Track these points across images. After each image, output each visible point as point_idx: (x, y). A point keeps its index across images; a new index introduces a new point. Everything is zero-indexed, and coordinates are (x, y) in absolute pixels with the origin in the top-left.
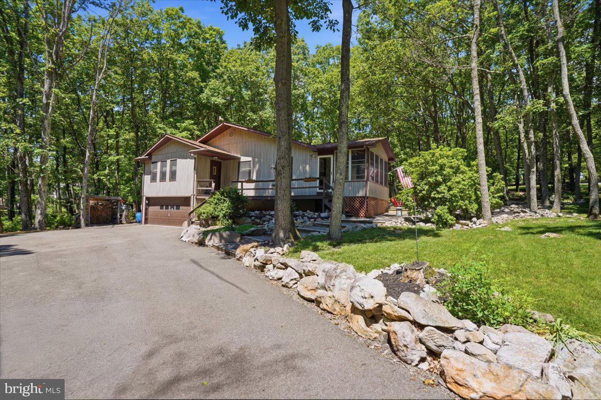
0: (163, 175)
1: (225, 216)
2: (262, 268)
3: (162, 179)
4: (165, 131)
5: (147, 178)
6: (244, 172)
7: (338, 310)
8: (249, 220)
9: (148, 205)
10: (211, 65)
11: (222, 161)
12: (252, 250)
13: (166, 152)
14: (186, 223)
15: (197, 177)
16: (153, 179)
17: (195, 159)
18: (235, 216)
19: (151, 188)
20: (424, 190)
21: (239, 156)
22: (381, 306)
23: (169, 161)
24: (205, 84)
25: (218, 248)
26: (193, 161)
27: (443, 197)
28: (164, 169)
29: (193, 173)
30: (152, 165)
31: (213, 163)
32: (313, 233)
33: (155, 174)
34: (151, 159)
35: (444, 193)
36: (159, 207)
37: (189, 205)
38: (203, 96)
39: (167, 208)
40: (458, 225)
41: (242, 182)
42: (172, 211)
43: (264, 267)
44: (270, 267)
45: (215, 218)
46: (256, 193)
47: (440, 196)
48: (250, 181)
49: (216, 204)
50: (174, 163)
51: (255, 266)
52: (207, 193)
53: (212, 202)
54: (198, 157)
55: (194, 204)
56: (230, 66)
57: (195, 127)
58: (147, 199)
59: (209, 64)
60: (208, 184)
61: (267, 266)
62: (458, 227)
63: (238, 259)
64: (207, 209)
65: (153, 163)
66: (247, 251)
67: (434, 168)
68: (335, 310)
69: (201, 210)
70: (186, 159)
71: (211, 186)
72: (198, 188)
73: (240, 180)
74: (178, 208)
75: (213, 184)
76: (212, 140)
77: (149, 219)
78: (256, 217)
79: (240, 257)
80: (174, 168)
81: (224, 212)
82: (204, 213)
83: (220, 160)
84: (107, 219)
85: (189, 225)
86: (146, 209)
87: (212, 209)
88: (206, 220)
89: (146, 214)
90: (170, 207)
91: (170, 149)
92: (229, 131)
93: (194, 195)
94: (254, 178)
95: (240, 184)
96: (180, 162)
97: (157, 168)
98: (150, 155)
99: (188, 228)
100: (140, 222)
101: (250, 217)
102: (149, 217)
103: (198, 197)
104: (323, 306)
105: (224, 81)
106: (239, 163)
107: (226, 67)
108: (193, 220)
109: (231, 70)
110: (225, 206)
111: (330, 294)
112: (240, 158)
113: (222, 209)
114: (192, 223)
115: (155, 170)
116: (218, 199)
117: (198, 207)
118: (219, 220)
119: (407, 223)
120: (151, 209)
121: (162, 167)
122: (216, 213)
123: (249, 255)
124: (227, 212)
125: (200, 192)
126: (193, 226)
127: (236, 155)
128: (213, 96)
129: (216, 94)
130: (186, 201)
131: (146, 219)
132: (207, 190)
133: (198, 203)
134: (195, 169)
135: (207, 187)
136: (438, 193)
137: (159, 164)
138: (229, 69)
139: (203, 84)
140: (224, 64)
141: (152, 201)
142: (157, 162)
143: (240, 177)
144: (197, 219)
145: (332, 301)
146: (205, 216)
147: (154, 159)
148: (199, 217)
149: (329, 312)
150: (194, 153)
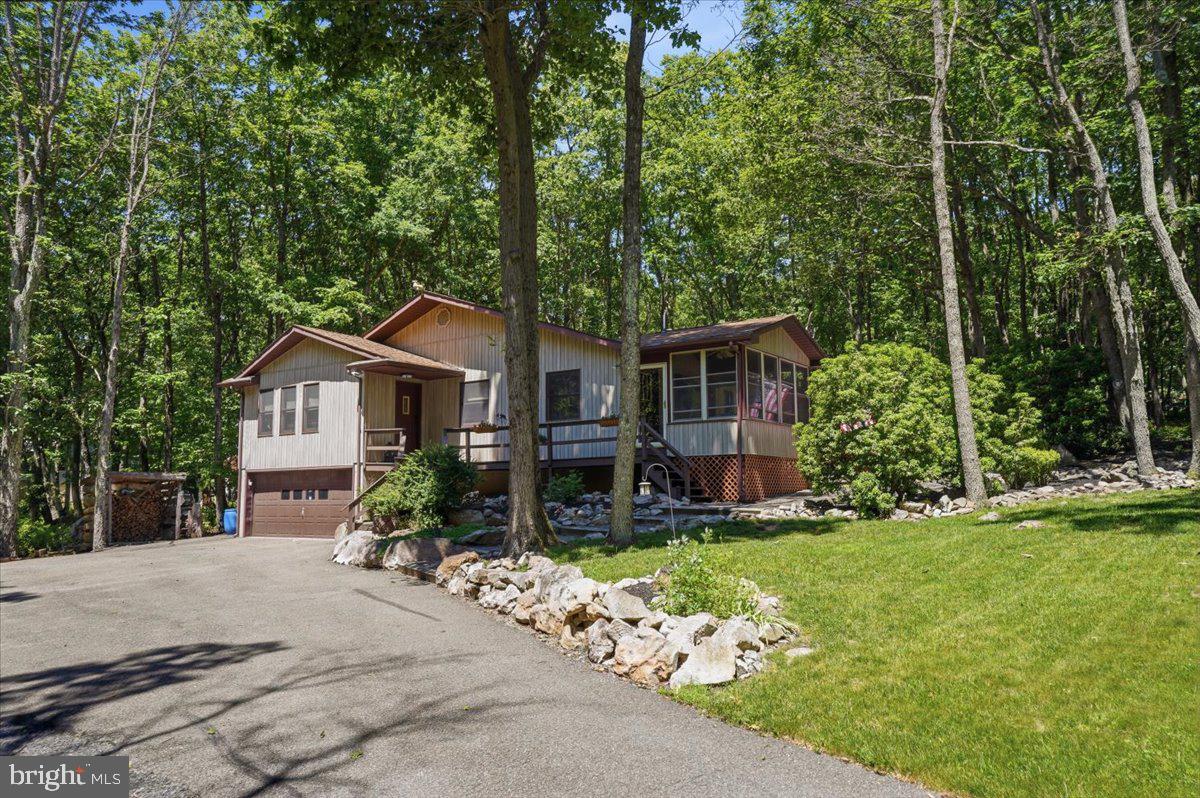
0: (288, 418)
1: (425, 508)
2: (474, 593)
3: (286, 428)
4: (289, 307)
5: (249, 428)
6: (473, 407)
7: (553, 627)
8: (479, 516)
9: (253, 490)
10: (395, 139)
11: (423, 382)
12: (464, 566)
13: (293, 366)
14: (343, 527)
15: (366, 421)
16: (265, 430)
17: (360, 380)
18: (446, 508)
19: (259, 451)
20: (832, 440)
21: (462, 369)
22: (584, 606)
23: (300, 387)
24: (380, 188)
25: (406, 570)
26: (357, 385)
27: (868, 454)
28: (289, 406)
29: (357, 414)
30: (261, 396)
31: (402, 388)
32: (590, 536)
33: (270, 417)
34: (258, 382)
35: (869, 445)
36: (279, 494)
37: (349, 487)
38: (378, 220)
39: (298, 497)
40: (902, 512)
41: (468, 431)
42: (310, 503)
43: (478, 591)
44: (485, 588)
45: (405, 514)
46: (496, 455)
47: (861, 452)
48: (483, 428)
49: (407, 482)
50: (312, 391)
51: (466, 592)
52: (389, 458)
53: (399, 479)
54: (367, 377)
55: (360, 484)
56: (439, 142)
57: (359, 295)
58: (251, 475)
59: (387, 136)
60: (390, 437)
61: (482, 588)
62: (900, 515)
63: (441, 585)
64: (389, 494)
65: (262, 391)
66: (454, 569)
67: (847, 392)
68: (549, 628)
69: (378, 496)
70: (341, 380)
71: (397, 443)
72: (369, 448)
73: (464, 425)
74: (323, 496)
75: (403, 439)
76: (398, 334)
77: (255, 525)
78: (495, 510)
79: (445, 581)
80: (312, 403)
81: (424, 500)
82: (382, 504)
83: (417, 381)
84: (149, 528)
85: (350, 532)
86: (249, 500)
87: (397, 494)
88: (387, 519)
89: (248, 512)
90: (304, 493)
91: (303, 359)
92: (435, 312)
93: (360, 464)
94: (491, 421)
95: (463, 435)
96: (325, 387)
97: (272, 403)
98: (255, 373)
99: (349, 538)
100: (234, 532)
101: (482, 509)
102: (255, 518)
103: (369, 469)
104: (538, 625)
105: (427, 179)
106: (463, 384)
107: (429, 147)
108: (360, 521)
109: (442, 153)
110: (426, 488)
111: (544, 606)
112: (463, 375)
113: (420, 494)
114: (357, 526)
115: (267, 409)
116: (411, 473)
117: (369, 491)
118: (415, 519)
119: (808, 511)
120: (260, 499)
121: (284, 401)
122: (408, 503)
123: (459, 575)
124: (429, 501)
125: (371, 457)
126: (360, 532)
127: (454, 368)
128: (400, 216)
129: (409, 212)
130: (340, 478)
131: (248, 525)
132: (389, 452)
133: (369, 482)
134: (360, 404)
135: (390, 444)
136: (860, 445)
137: (278, 393)
138: (437, 151)
139: (375, 190)
140: (426, 140)
141: (262, 481)
142: (272, 390)
143: (464, 419)
144: (366, 517)
145: (547, 615)
146: (384, 508)
147: (264, 383)
148: (371, 513)
149: (543, 632)
150: (358, 368)
